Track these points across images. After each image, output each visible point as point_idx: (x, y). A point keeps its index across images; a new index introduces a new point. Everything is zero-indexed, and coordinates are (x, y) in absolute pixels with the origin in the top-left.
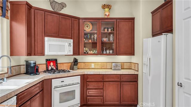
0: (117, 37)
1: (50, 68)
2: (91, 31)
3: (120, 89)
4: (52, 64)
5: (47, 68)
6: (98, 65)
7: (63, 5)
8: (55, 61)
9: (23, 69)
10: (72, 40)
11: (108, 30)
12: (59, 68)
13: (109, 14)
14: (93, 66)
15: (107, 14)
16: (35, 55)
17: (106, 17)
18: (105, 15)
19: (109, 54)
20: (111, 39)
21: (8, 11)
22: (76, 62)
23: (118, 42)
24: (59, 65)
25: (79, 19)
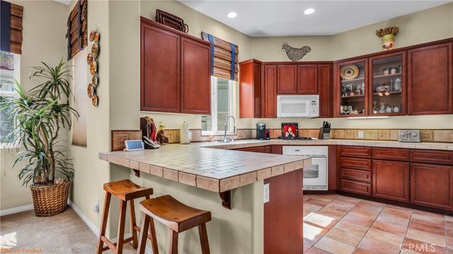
0: (409, 82)
1: (287, 135)
2: (355, 78)
3: (408, 176)
4: (290, 129)
5: (283, 134)
6: (371, 133)
7: (306, 50)
8: (294, 126)
9: (254, 133)
10: (318, 96)
11: (390, 73)
12: (301, 136)
13: (391, 44)
14: (361, 134)
15: (388, 44)
16: (265, 117)
17: (386, 50)
18: (384, 47)
19: (393, 114)
20: (397, 87)
21: (237, 73)
22: (327, 127)
23: (412, 92)
24: (300, 132)
25: (331, 63)
